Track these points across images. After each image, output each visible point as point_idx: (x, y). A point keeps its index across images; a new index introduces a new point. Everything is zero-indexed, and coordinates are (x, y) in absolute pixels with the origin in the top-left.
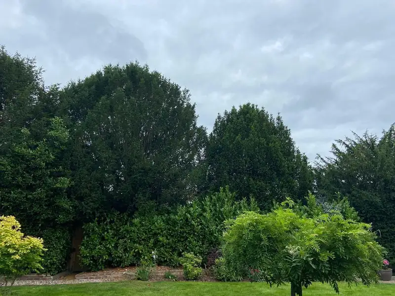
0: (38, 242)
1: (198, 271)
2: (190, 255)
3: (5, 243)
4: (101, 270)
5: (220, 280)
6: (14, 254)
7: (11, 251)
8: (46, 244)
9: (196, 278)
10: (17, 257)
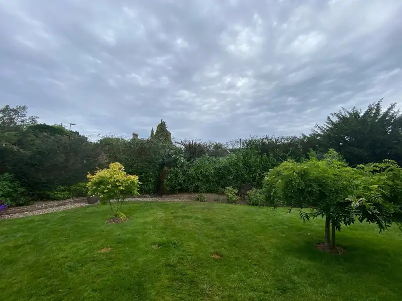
0: (135, 178)
1: (235, 198)
2: (230, 188)
3: (114, 179)
4: (177, 194)
5: (250, 205)
6: (120, 186)
7: (118, 184)
8: (140, 180)
9: (234, 202)
10: (122, 188)
